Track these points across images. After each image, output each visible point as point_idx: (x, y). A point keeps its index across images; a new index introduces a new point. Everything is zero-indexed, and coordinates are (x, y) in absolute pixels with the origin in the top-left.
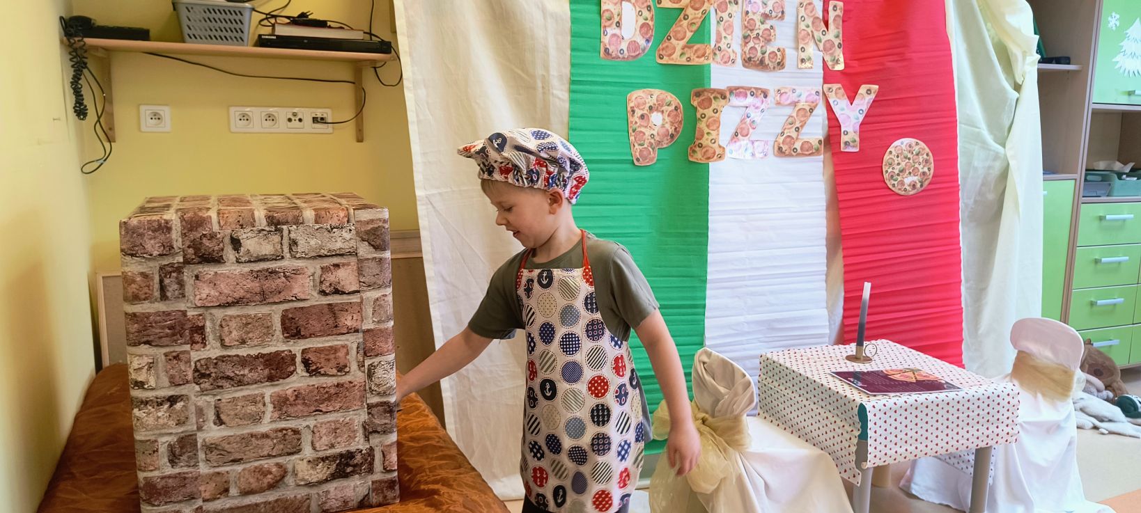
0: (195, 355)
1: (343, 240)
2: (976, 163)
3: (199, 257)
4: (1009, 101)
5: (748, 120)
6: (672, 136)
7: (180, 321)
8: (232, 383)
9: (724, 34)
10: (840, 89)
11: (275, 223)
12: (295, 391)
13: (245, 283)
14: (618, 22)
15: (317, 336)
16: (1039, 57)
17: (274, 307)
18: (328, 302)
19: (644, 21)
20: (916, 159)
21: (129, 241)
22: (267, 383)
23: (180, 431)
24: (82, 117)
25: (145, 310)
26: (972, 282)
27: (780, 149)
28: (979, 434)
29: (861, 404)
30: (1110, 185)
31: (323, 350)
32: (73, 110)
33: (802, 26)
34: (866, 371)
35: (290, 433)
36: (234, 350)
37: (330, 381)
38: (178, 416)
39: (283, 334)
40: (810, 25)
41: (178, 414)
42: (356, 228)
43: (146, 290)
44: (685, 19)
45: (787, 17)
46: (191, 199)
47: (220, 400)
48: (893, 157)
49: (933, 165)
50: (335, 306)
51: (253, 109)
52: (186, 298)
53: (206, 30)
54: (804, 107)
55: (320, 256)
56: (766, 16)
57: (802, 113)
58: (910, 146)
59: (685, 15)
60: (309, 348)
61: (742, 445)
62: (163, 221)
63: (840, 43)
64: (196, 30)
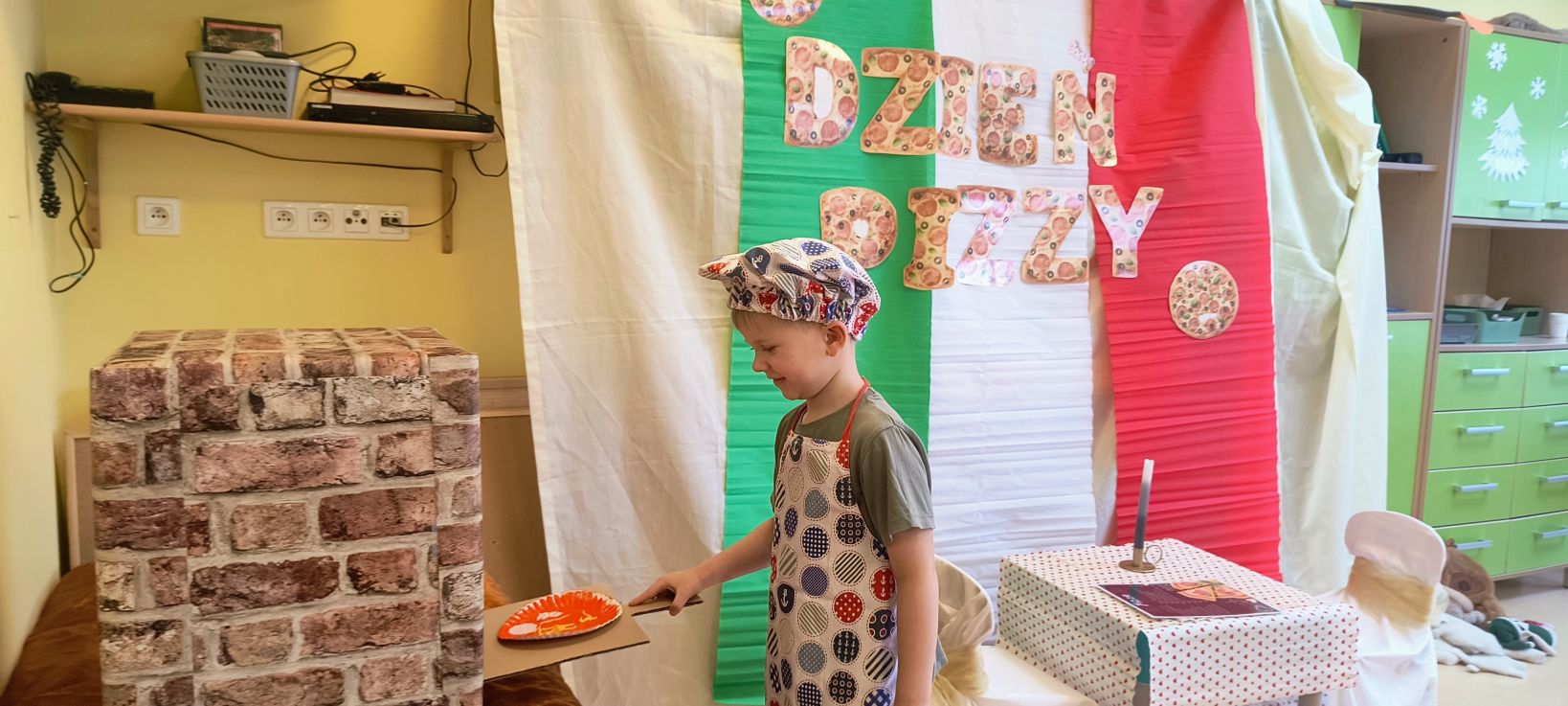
0: (194, 564)
1: (412, 398)
2: (1296, 296)
3: (203, 422)
4: (1341, 212)
5: (986, 233)
6: (882, 253)
7: (171, 515)
8: (246, 603)
9: (953, 115)
10: (1110, 191)
11: (314, 374)
12: (336, 615)
13: (267, 460)
14: (809, 96)
15: (371, 537)
16: (1380, 153)
17: (309, 494)
18: (388, 488)
19: (845, 95)
20: (1214, 289)
21: (102, 398)
22: (297, 604)
23: (169, 672)
24: (52, 213)
25: (123, 497)
26: (1291, 459)
27: (1030, 272)
28: (1303, 675)
29: (1141, 632)
30: (1476, 327)
31: (379, 557)
32: (40, 204)
33: (1060, 106)
34: (1146, 584)
35: (328, 675)
36: (250, 556)
37: (387, 601)
38: (166, 650)
39: (321, 533)
40: (1071, 104)
41: (167, 648)
42: (431, 382)
43: (124, 468)
44: (900, 93)
45: (1039, 94)
46: (199, 336)
47: (227, 627)
48: (1183, 286)
49: (1237, 297)
50: (398, 493)
51: (297, 205)
52: (183, 481)
53: (233, 95)
54: (1061, 216)
55: (378, 422)
56: (1011, 92)
57: (1059, 223)
58: (1206, 272)
59: (901, 87)
60: (359, 554)
61: (974, 689)
62: (153, 371)
63: (1111, 130)
64: (218, 95)
